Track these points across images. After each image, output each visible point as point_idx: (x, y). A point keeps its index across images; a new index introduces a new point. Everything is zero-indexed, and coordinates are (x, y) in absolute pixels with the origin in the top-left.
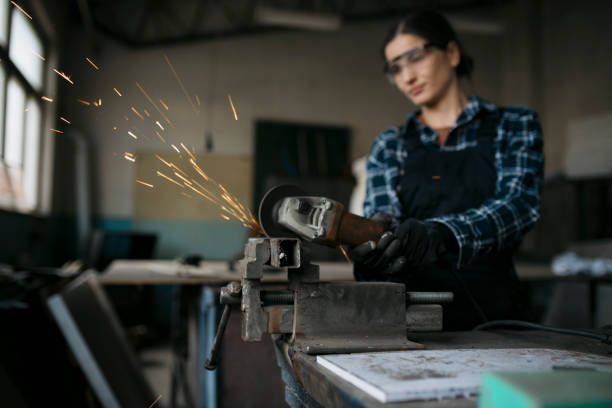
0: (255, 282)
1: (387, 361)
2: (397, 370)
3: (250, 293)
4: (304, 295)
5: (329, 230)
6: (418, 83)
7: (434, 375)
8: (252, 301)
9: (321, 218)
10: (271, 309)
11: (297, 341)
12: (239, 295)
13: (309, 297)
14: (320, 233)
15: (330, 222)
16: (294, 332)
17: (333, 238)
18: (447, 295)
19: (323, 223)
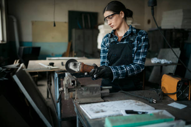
0: (67, 88)
1: (94, 106)
2: (95, 110)
3: (66, 90)
4: (78, 90)
5: (81, 69)
6: (112, 25)
7: (103, 111)
8: (66, 91)
9: (79, 67)
10: (70, 93)
11: (77, 100)
12: (63, 91)
13: (79, 90)
14: (79, 70)
15: (81, 68)
16: (76, 97)
17: (82, 71)
18: (111, 87)
19: (79, 68)
